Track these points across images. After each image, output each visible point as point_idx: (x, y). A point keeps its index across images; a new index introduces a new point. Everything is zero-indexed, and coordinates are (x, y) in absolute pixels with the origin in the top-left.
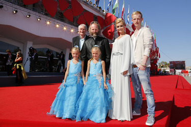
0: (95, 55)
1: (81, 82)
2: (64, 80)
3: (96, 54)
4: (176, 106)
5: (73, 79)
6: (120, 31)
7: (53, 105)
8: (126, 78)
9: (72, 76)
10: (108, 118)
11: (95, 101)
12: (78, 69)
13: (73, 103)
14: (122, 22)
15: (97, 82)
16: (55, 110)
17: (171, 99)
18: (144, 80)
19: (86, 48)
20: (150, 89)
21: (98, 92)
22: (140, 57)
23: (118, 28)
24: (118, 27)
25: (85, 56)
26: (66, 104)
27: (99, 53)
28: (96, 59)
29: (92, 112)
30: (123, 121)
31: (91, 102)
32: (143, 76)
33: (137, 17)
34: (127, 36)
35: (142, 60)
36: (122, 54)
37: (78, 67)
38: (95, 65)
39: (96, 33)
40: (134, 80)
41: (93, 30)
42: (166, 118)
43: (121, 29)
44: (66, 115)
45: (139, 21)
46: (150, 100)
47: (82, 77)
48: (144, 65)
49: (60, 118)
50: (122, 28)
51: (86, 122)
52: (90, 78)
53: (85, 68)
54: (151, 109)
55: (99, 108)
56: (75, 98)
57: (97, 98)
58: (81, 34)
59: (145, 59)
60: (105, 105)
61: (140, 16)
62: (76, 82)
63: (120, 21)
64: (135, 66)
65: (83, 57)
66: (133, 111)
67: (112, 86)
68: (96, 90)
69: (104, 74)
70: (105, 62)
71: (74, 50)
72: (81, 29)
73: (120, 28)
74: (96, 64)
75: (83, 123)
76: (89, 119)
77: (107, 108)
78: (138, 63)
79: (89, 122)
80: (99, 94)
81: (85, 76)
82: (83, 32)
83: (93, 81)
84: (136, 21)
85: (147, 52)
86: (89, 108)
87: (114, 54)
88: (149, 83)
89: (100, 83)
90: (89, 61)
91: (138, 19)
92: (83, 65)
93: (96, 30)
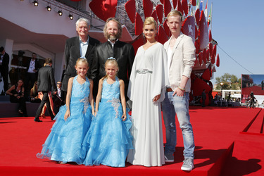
0: (110, 71)
1: (89, 111)
3: (113, 70)
6: (148, 37)
9: (76, 102)
12: (86, 92)
15: (113, 110)
19: (99, 59)
20: (188, 122)
28: (111, 77)
32: (179, 104)
33: (175, 20)
35: (180, 82)
41: (111, 29)
43: (151, 35)
45: (177, 25)
47: (90, 104)
48: (182, 89)
50: (152, 32)
51: (98, 167)
52: (103, 105)
58: (82, 34)
61: (179, 19)
62: (83, 111)
64: (169, 90)
68: (111, 121)
69: (123, 99)
71: (80, 63)
72: (81, 27)
73: (148, 32)
74: (112, 85)
78: (173, 85)
84: (173, 25)
89: (117, 112)
90: (101, 80)
91: (176, 22)
92: (92, 86)
93: (114, 29)
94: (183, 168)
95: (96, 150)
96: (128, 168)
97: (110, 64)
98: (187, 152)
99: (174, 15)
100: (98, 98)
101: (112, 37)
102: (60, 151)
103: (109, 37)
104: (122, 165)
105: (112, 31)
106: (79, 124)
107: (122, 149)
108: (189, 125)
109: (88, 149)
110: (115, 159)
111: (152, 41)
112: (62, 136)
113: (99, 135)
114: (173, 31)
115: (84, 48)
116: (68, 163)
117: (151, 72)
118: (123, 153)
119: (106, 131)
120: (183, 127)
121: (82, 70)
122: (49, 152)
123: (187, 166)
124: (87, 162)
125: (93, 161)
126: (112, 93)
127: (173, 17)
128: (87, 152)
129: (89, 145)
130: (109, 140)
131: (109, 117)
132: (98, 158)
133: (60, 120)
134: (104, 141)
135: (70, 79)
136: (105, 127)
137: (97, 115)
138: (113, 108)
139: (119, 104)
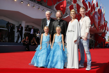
18: (86, 46)
22: (84, 33)
28: (58, 34)
56: (46, 55)
61: (84, 10)
64: (81, 38)
69: (63, 42)
89: (60, 47)
90: (54, 35)
91: (83, 12)
92: (50, 37)
93: (59, 15)
94: (86, 69)
95: (52, 62)
96: (65, 69)
97: (58, 28)
98: (88, 63)
99: (82, 9)
100: (53, 41)
101: (58, 18)
102: (38, 63)
103: (57, 18)
104: (62, 68)
105: (58, 16)
106: (45, 52)
107: (62, 62)
109: (49, 61)
110: (59, 66)
111: (74, 19)
112: (39, 57)
113: (53, 56)
114: (82, 15)
115: (48, 22)
116: (41, 67)
117: (74, 31)
118: (63, 63)
119: (56, 55)
120: (87, 53)
122: (34, 63)
123: (88, 68)
124: (48, 67)
125: (51, 67)
126: (59, 40)
127: (82, 10)
128: (48, 63)
129: (49, 60)
130: (57, 58)
131: (57, 49)
132: (53, 65)
133: (38, 50)
134: (55, 58)
135: (42, 34)
136: (56, 53)
137: (53, 48)
138: (59, 45)
139: (61, 44)
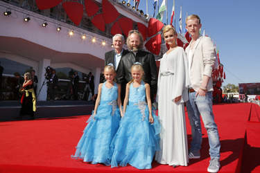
0: (135, 76)
1: (117, 113)
2: (95, 111)
3: (138, 74)
4: (249, 146)
5: (107, 109)
6: (169, 43)
7: (79, 145)
8: (180, 107)
9: (105, 105)
10: (155, 163)
11: (137, 139)
12: (113, 96)
13: (108, 142)
14: (171, 30)
15: (140, 113)
16: (83, 151)
17: (243, 137)
18: (205, 109)
19: (124, 67)
20: (212, 121)
21: (140, 127)
22: (199, 78)
23: (166, 39)
24: (167, 37)
25: (122, 78)
26: (97, 143)
27: (142, 73)
28: (137, 81)
29: (133, 154)
30: (176, 167)
31: (131, 140)
32: (202, 104)
33: (194, 23)
34: (179, 49)
35: (201, 82)
36: (173, 74)
37: (113, 93)
38: (136, 90)
39: (136, 46)
40: (190, 110)
41: (133, 42)
42: (235, 163)
44: (98, 159)
46: (213, 137)
47: (118, 107)
48: (204, 89)
49: (90, 163)
50: (171, 38)
51: (124, 168)
52: (130, 108)
53: (122, 94)
54: (214, 150)
55: (142, 148)
56: (109, 135)
57: (140, 135)
59: (205, 79)
60: (150, 144)
61: (197, 22)
62: (111, 113)
63: (170, 29)
64: (191, 90)
65: (119, 79)
66: (189, 153)
67: (160, 118)
68: (138, 123)
69: (149, 102)
70: (150, 86)
71: (107, 70)
72: (116, 41)
73: (169, 38)
75: (121, 169)
76: (128, 165)
77: (153, 148)
78: (195, 86)
79: (129, 168)
80: (142, 129)
81: (123, 105)
82: (119, 45)
83: (133, 112)
84: (192, 28)
85: (207, 71)
86: (129, 149)
87: (162, 74)
88: (211, 114)
89: (143, 114)
90: (128, 84)
93: (136, 42)
100: (125, 101)
108: (214, 124)
115: (118, 59)
120: (208, 126)
121: (109, 76)
126: (138, 96)
131: (136, 119)
135: (100, 85)
